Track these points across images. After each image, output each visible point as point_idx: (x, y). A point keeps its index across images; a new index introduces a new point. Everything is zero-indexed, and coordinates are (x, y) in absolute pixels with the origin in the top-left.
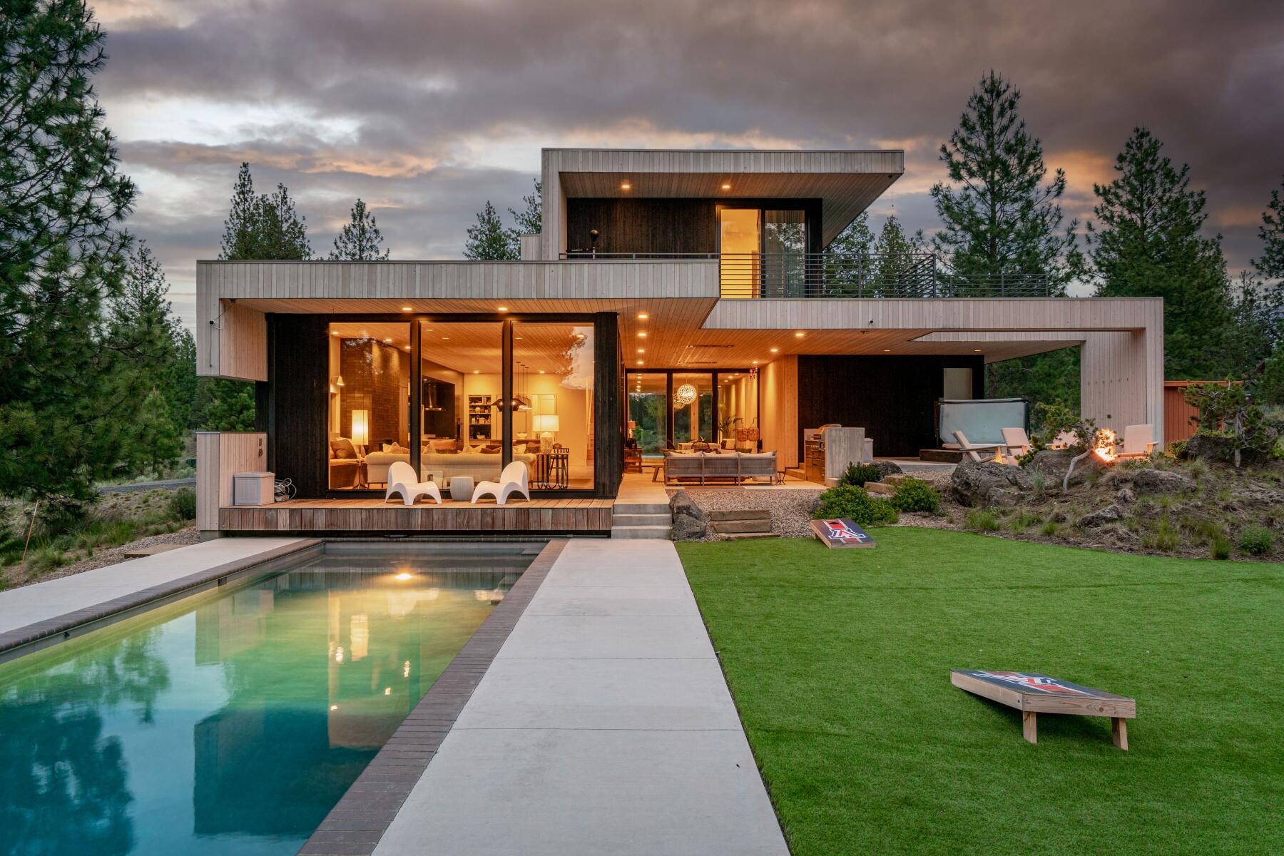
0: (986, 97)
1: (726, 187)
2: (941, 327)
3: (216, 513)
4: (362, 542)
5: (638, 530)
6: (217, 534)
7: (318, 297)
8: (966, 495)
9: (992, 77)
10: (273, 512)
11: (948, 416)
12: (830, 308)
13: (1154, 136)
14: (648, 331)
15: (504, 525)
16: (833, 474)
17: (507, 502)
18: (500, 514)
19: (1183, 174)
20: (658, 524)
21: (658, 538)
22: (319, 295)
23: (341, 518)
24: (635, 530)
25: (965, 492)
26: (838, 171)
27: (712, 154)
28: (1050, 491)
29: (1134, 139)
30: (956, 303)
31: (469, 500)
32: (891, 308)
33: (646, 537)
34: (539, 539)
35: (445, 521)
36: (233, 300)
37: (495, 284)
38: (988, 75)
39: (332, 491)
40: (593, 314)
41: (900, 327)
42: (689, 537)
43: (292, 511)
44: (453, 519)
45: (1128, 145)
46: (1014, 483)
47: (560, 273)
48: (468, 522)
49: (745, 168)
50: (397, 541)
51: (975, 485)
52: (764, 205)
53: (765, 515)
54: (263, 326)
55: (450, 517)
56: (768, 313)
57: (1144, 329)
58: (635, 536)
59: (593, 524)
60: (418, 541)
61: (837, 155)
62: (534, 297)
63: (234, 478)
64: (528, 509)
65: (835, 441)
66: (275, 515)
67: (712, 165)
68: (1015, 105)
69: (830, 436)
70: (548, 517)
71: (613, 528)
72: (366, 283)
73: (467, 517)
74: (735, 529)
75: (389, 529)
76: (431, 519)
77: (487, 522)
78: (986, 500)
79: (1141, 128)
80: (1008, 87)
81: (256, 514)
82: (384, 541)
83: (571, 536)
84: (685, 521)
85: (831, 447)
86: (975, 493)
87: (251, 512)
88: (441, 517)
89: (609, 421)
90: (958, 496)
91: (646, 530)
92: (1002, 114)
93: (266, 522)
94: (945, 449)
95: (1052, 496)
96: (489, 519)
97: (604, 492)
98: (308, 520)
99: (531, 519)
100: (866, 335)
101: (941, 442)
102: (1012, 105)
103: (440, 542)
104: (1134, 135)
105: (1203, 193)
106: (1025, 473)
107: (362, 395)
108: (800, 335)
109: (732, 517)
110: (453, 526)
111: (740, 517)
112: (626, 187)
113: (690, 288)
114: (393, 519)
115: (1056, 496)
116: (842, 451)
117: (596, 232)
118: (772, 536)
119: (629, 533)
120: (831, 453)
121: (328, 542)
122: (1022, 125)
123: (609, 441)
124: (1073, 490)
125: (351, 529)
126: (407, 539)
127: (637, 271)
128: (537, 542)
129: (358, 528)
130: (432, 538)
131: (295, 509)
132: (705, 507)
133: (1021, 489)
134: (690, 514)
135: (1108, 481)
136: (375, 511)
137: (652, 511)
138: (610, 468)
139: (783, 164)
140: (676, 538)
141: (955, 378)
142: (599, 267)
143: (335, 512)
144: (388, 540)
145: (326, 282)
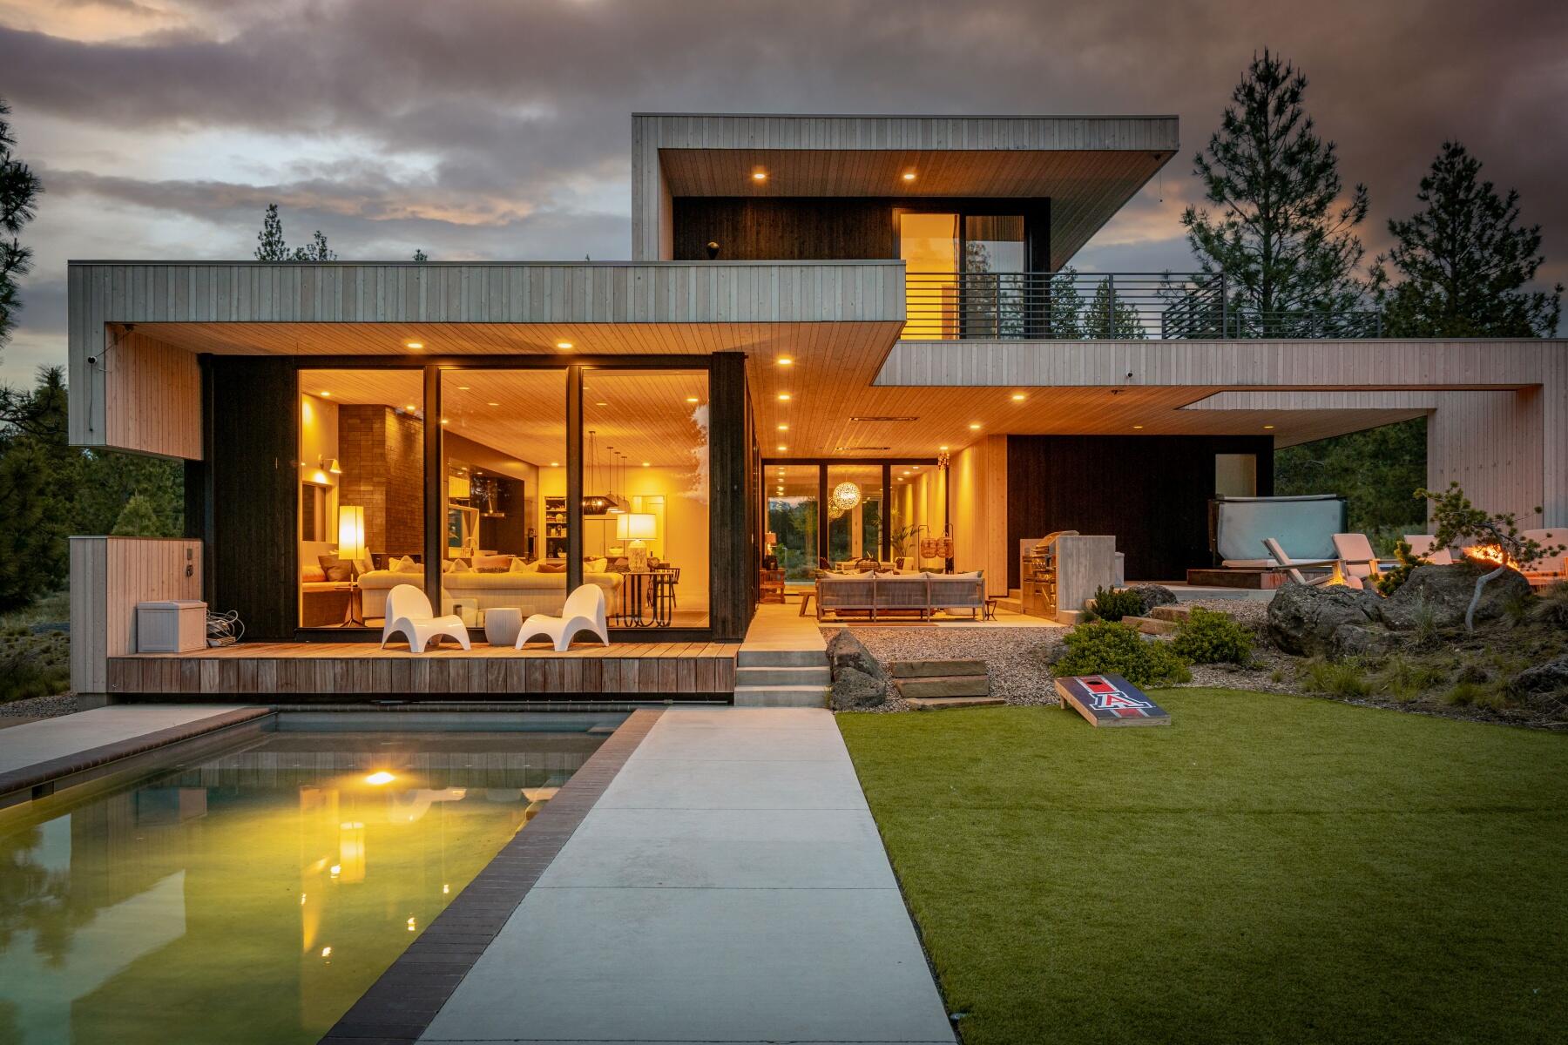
0: (1259, 87)
1: (909, 177)
2: (1235, 382)
3: (103, 665)
4: (336, 711)
5: (777, 692)
6: (105, 699)
7: (263, 319)
8: (1294, 637)
9: (1266, 59)
10: (194, 663)
11: (1229, 520)
12: (1067, 354)
14: (793, 392)
15: (562, 684)
16: (1068, 604)
17: (571, 647)
18: (556, 668)
19: (1510, 205)
20: (810, 683)
21: (810, 705)
22: (265, 317)
23: (302, 674)
24: (771, 692)
25: (1293, 632)
26: (1080, 146)
27: (889, 121)
28: (1445, 631)
29: (1443, 158)
31: (513, 644)
32: (1159, 355)
33: (790, 705)
34: (619, 707)
35: (468, 678)
36: (129, 326)
37: (547, 300)
38: (1261, 57)
39: (305, 631)
40: (705, 356)
41: (1173, 383)
42: (858, 705)
43: (224, 662)
44: (481, 675)
45: (1435, 167)
46: (1379, 618)
47: (652, 281)
48: (505, 680)
49: (939, 142)
50: (390, 711)
51: (1311, 620)
52: (963, 207)
53: (978, 669)
54: (195, 373)
55: (476, 672)
56: (974, 361)
57: (1541, 385)
58: (771, 702)
59: (705, 683)
60: (426, 711)
61: (1078, 122)
62: (610, 319)
63: (136, 610)
64: (600, 659)
65: (1071, 556)
66: (196, 669)
67: (889, 139)
68: (1300, 97)
69: (1064, 548)
70: (632, 672)
71: (737, 689)
72: (339, 296)
73: (503, 672)
74: (931, 691)
75: (378, 690)
76: (446, 674)
77: (536, 680)
78: (1333, 647)
79: (1452, 142)
80: (1289, 72)
81: (166, 668)
82: (372, 711)
83: (671, 701)
84: (852, 678)
85: (1065, 566)
86: (1310, 633)
87: (156, 664)
88: (461, 672)
89: (732, 523)
90: (1279, 638)
91: (790, 692)
92: (1279, 110)
93: (182, 680)
94: (1227, 568)
95: (1449, 639)
96: (538, 676)
97: (724, 631)
98: (249, 677)
99: (606, 676)
100: (1118, 398)
101: (1221, 559)
102: (1295, 97)
103: (461, 711)
104: (1443, 154)
105: (1537, 229)
106: (1395, 602)
107: (370, 488)
108: (1019, 398)
109: (925, 672)
110: (480, 686)
111: (938, 673)
112: (760, 176)
113: (859, 306)
114: (385, 675)
115: (1457, 638)
116: (1082, 569)
117: (715, 245)
118: (991, 703)
119: (762, 698)
120: (1066, 574)
121: (286, 711)
122: (1309, 124)
123: (733, 553)
124: (1484, 629)
125: (319, 691)
126: (408, 707)
127: (775, 278)
128: (616, 711)
129: (330, 690)
130: (447, 705)
131: (228, 660)
132: (883, 656)
133: (1390, 626)
134: (860, 668)
135: (1546, 613)
136: (356, 663)
137: (799, 661)
138: (733, 593)
139: (996, 137)
140: (837, 706)
141: (1230, 469)
142: (713, 271)
143: (293, 664)
144: (378, 708)
145: (276, 296)
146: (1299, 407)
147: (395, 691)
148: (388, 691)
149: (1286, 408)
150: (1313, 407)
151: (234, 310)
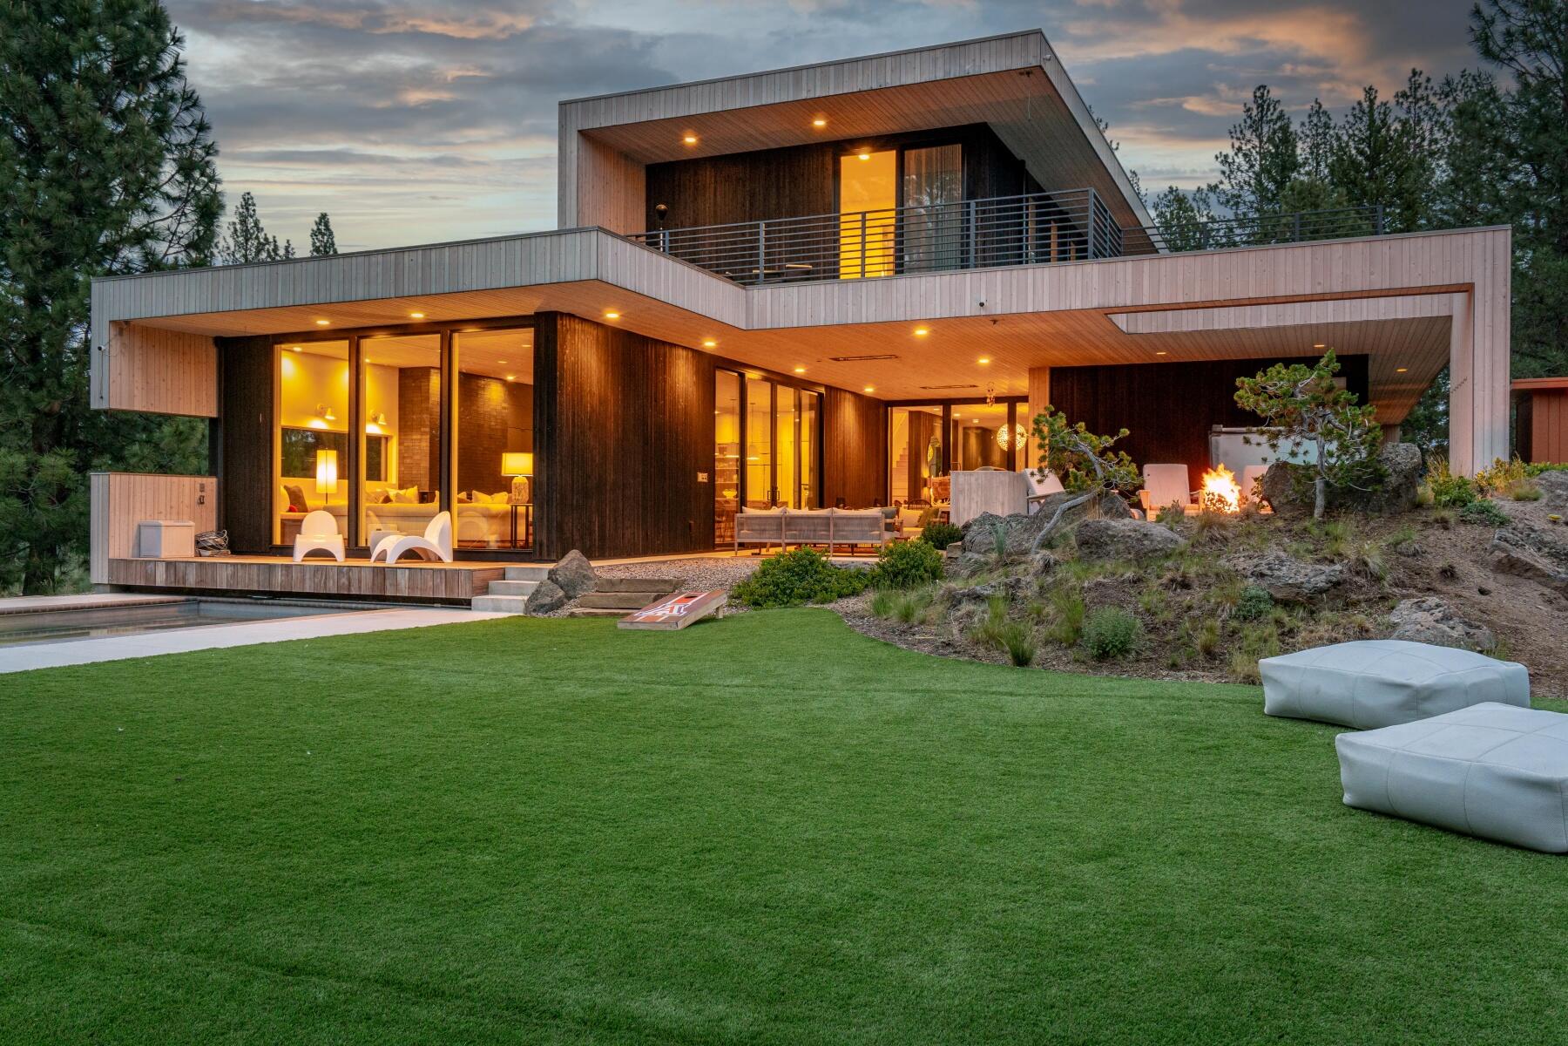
1: (820, 123)
3: (106, 564)
5: (501, 600)
6: (108, 588)
10: (152, 565)
14: (717, 339)
15: (360, 587)
18: (356, 574)
22: (192, 311)
24: (497, 600)
26: (940, 76)
28: (1010, 558)
30: (1120, 265)
32: (1015, 281)
35: (303, 580)
36: (127, 322)
39: (277, 547)
40: (530, 316)
48: (325, 583)
52: (901, 142)
54: (213, 352)
55: (307, 576)
57: (1472, 287)
58: (497, 608)
59: (452, 591)
61: (938, 52)
63: (139, 526)
66: (155, 568)
67: (764, 95)
75: (251, 588)
76: (290, 577)
77: (343, 584)
81: (138, 567)
87: (134, 565)
88: (298, 576)
89: (548, 458)
91: (510, 600)
93: (145, 576)
96: (344, 580)
98: (181, 575)
99: (387, 582)
100: (997, 328)
107: (419, 437)
108: (921, 332)
109: (623, 587)
110: (310, 587)
112: (690, 140)
114: (256, 577)
117: (663, 207)
121: (206, 602)
126: (270, 601)
129: (226, 587)
130: (292, 601)
138: (548, 521)
139: (860, 78)
140: (526, 611)
144: (252, 601)
147: (261, 589)
148: (256, 589)
149: (1257, 325)
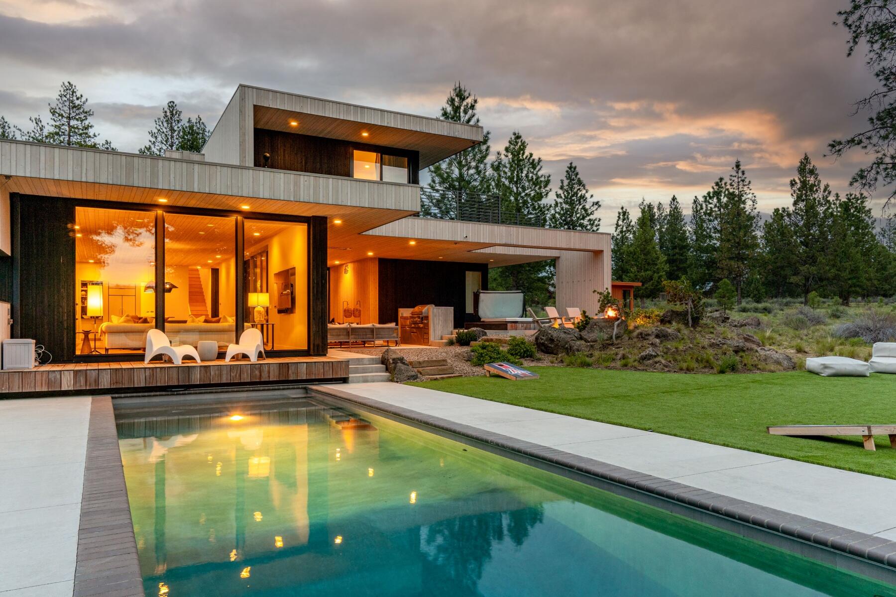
1: (365, 135)
2: (504, 243)
5: (368, 376)
7: (102, 182)
8: (550, 347)
9: (460, 87)
11: (483, 301)
13: (524, 138)
15: (269, 377)
16: (435, 337)
18: (266, 369)
19: (538, 164)
20: (377, 372)
21: (382, 381)
23: (126, 378)
24: (365, 376)
25: (550, 345)
28: (607, 342)
29: (513, 138)
31: (224, 359)
32: (476, 228)
33: (373, 381)
34: (296, 387)
35: (221, 375)
36: (9, 177)
37: (261, 187)
39: (80, 356)
40: (308, 217)
41: (482, 242)
42: (409, 379)
43: (76, 373)
44: (227, 374)
45: (510, 142)
46: (581, 338)
47: (312, 183)
49: (388, 123)
50: (177, 394)
51: (557, 340)
52: (381, 150)
53: (444, 363)
54: (8, 203)
55: (224, 372)
57: (601, 252)
58: (365, 380)
59: (337, 374)
60: (196, 393)
62: (292, 199)
63: (2, 345)
64: (288, 363)
65: (436, 316)
66: (58, 376)
69: (433, 312)
70: (303, 370)
71: (350, 375)
72: (148, 174)
73: (239, 372)
74: (433, 372)
75: (171, 384)
76: (208, 374)
77: (256, 375)
78: (569, 350)
79: (517, 132)
80: (469, 95)
81: (38, 377)
82: (165, 395)
83: (317, 383)
84: (403, 368)
85: (433, 319)
86: (557, 345)
87: (33, 374)
88: (217, 372)
90: (543, 348)
91: (373, 376)
92: (466, 112)
93: (49, 383)
95: (609, 345)
96: (257, 372)
98: (93, 379)
99: (290, 371)
101: (480, 318)
102: (472, 107)
103: (216, 392)
105: (549, 176)
106: (586, 332)
108: (412, 243)
109: (425, 365)
110: (227, 379)
111: (430, 365)
112: (294, 124)
113: (402, 204)
114: (175, 376)
115: (612, 344)
116: (440, 322)
117: (268, 155)
118: (454, 376)
119: (361, 379)
120: (434, 324)
123: (322, 313)
124: (619, 341)
125: (136, 386)
126: (187, 392)
127: (367, 188)
128: (294, 388)
129: (143, 385)
130: (209, 389)
131: (80, 371)
132: (409, 358)
133: (586, 341)
134: (404, 363)
135: (638, 335)
136: (158, 370)
137: (367, 363)
138: (322, 332)
140: (398, 380)
141: (471, 278)
143: (120, 372)
144: (170, 393)
145: (111, 170)
146: (513, 253)
147: (180, 384)
148: (176, 384)
149: (508, 253)
150: (518, 253)
151: (84, 175)
